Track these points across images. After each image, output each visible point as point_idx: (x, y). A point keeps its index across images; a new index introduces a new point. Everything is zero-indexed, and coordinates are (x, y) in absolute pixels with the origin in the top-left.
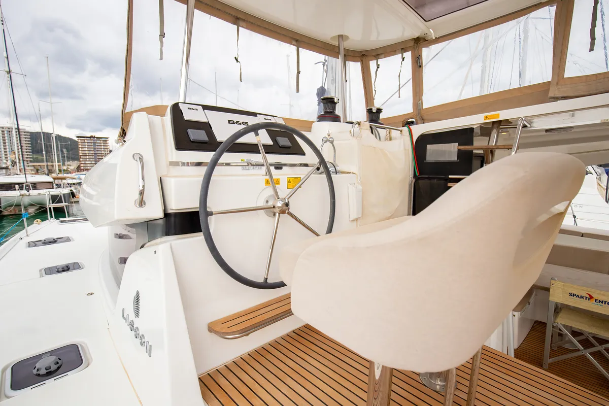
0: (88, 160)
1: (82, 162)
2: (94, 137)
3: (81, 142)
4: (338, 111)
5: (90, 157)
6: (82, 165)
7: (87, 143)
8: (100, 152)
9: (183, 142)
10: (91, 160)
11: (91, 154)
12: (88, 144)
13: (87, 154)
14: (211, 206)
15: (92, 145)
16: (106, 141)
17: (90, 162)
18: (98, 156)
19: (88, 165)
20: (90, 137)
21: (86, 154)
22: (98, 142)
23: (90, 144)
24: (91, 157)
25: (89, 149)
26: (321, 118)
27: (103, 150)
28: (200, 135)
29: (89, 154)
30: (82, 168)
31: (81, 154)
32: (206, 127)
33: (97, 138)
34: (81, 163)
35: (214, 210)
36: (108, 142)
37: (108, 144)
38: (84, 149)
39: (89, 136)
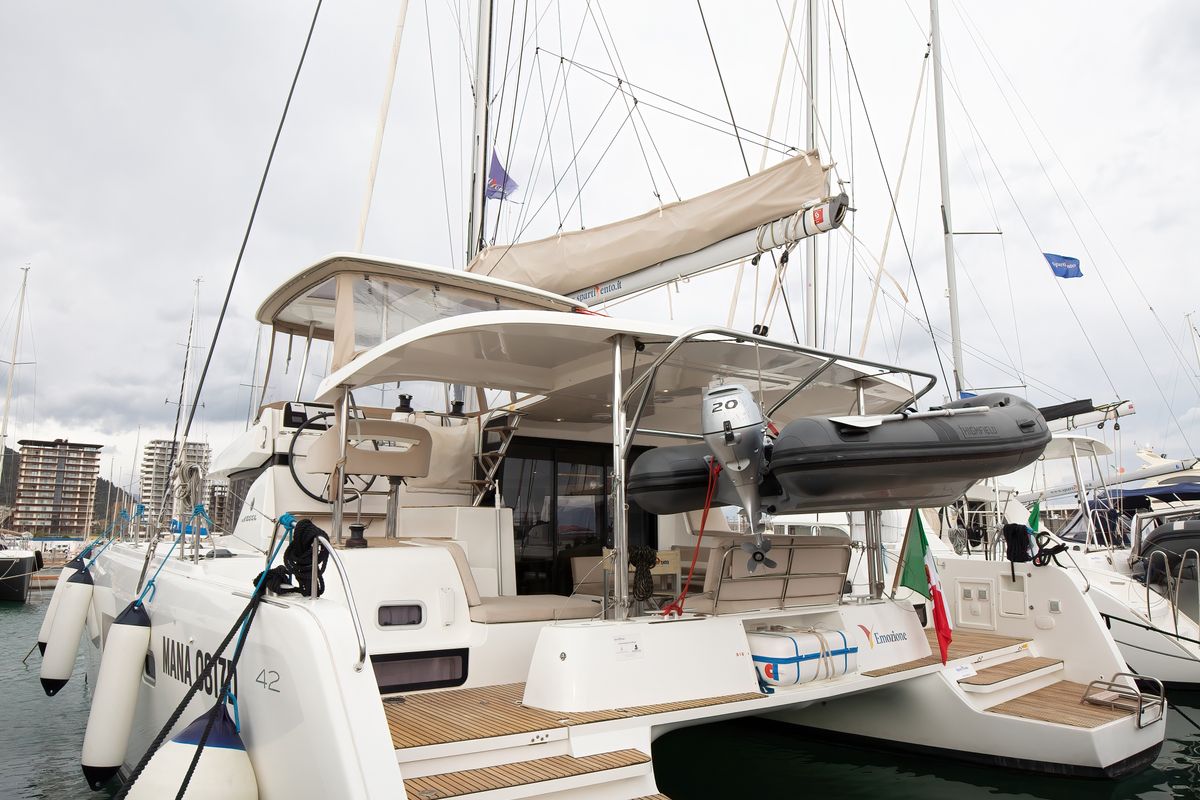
0: (36, 502)
1: (20, 509)
2: (66, 443)
3: (28, 456)
4: (412, 405)
5: (42, 495)
6: (18, 516)
7: (44, 457)
8: (73, 483)
9: (288, 422)
10: (45, 502)
11: (47, 488)
12: (46, 461)
13: (38, 488)
14: (295, 451)
15: (54, 465)
16: (93, 454)
17: (40, 509)
18: (65, 492)
19: (35, 516)
20: (53, 444)
21: (34, 485)
22: (72, 455)
23: (51, 461)
24: (47, 495)
25: (45, 475)
26: (398, 410)
27: (80, 476)
28: (300, 420)
29: (43, 488)
30: (17, 523)
31: (21, 487)
32: (303, 415)
33: (72, 445)
34: (17, 511)
35: (296, 453)
36: (98, 456)
37: (97, 463)
38: (34, 474)
39: (52, 440)
